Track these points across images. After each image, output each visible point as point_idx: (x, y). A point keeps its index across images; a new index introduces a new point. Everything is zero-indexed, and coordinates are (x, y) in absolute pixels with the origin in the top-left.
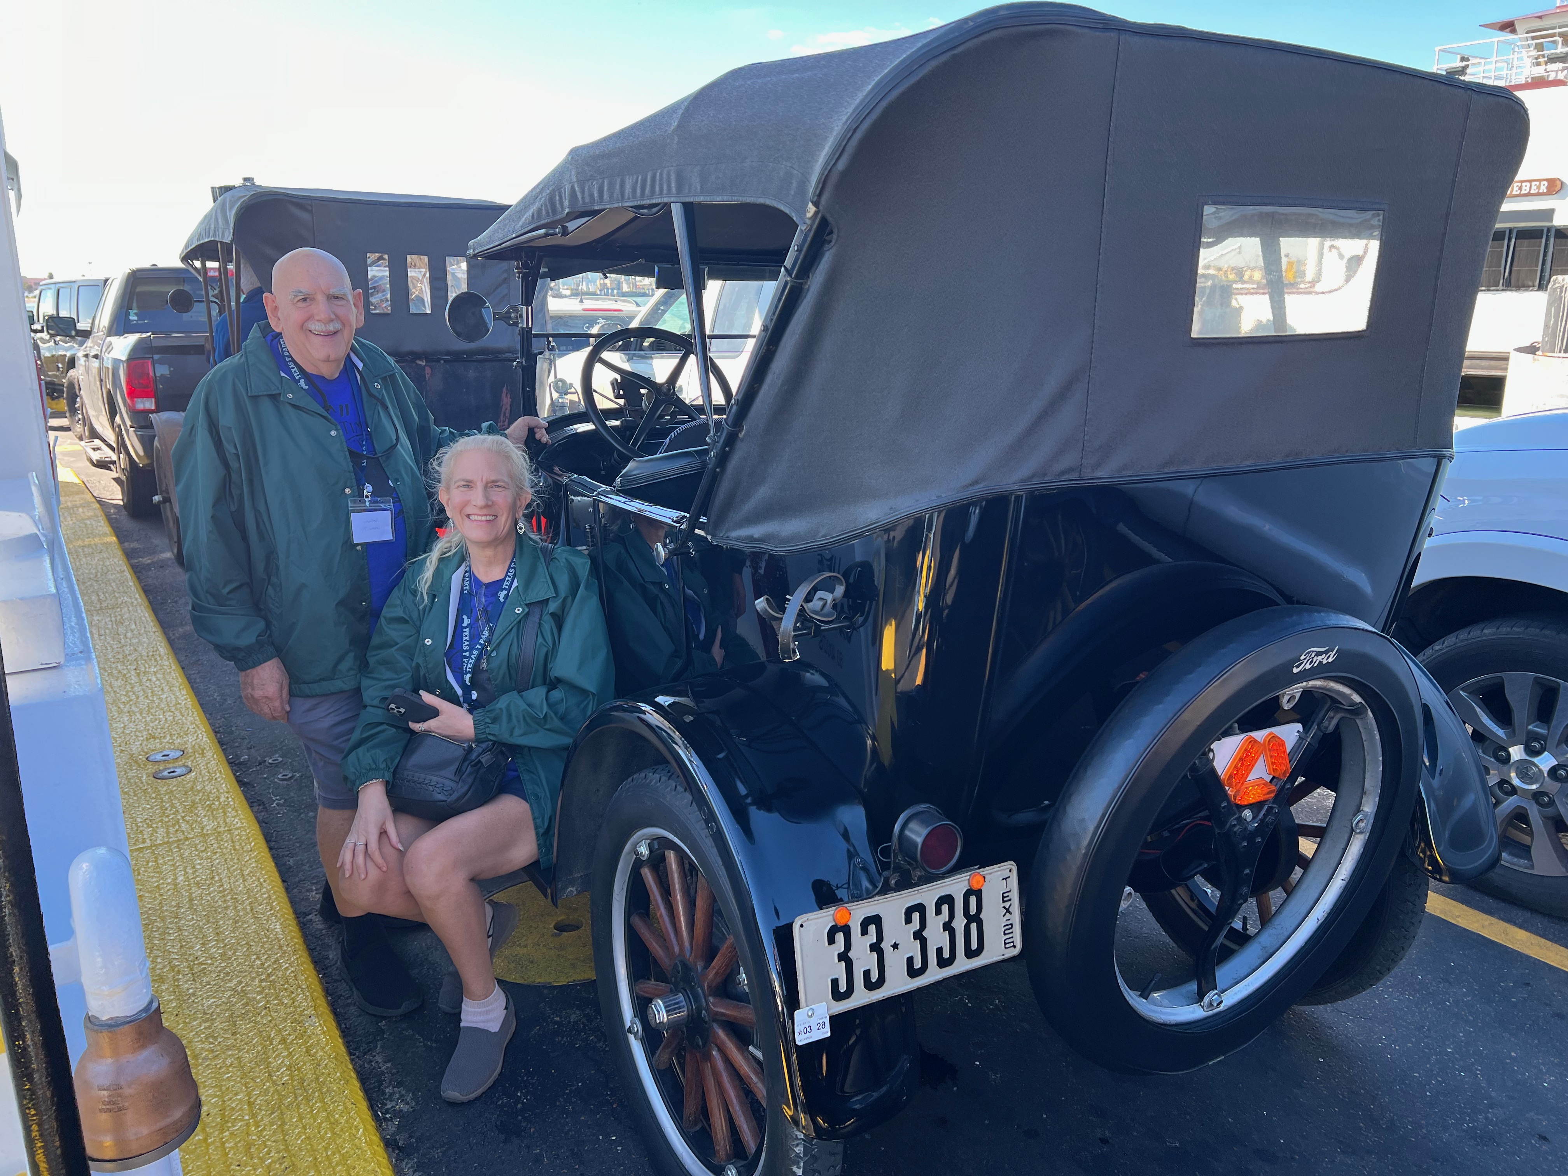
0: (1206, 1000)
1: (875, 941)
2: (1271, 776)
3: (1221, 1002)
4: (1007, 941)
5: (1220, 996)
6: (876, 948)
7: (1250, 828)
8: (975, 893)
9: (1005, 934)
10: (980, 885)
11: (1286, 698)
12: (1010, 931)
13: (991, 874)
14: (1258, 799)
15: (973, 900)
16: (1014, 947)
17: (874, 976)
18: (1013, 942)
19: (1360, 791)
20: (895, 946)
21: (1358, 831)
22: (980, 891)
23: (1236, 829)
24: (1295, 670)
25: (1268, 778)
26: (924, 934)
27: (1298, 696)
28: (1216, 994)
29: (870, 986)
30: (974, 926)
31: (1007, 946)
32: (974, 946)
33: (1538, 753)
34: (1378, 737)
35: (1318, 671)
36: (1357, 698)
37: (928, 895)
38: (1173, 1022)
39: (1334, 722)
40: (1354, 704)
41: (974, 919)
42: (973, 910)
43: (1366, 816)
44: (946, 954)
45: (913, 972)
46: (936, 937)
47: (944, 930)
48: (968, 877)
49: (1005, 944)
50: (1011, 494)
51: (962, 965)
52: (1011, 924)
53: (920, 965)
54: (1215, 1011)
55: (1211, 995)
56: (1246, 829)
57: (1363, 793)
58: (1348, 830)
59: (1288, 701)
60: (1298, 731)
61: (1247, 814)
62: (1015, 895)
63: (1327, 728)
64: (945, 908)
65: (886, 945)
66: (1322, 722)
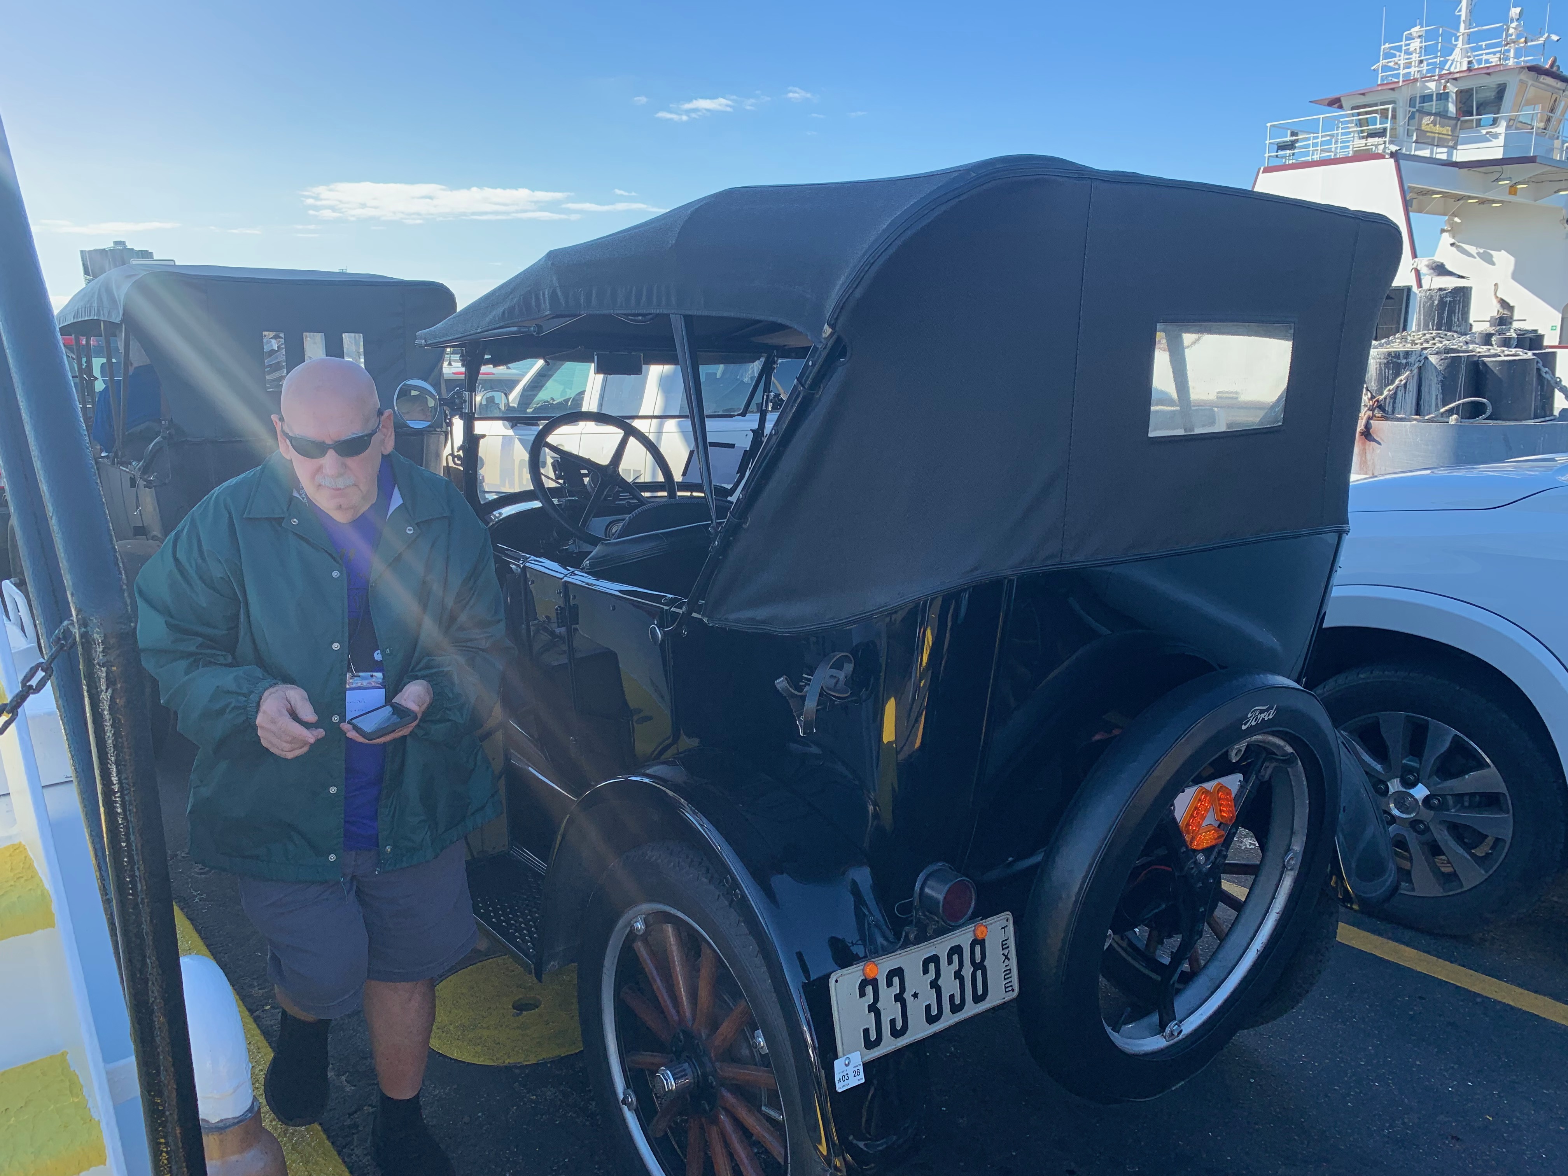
0: (1168, 1030)
1: (898, 992)
2: (1218, 823)
3: (1181, 1031)
4: (1007, 986)
5: (1179, 1026)
6: (900, 998)
7: (1204, 870)
8: (978, 942)
9: (1005, 979)
10: (984, 934)
11: (1234, 752)
12: (1009, 976)
13: (991, 924)
14: (1210, 844)
15: (978, 948)
16: (1013, 990)
17: (899, 1025)
18: (1011, 986)
19: (1289, 832)
20: (915, 995)
21: (1289, 868)
22: (984, 940)
23: (1193, 871)
24: (1244, 727)
25: (1216, 824)
26: (939, 983)
27: (1243, 749)
28: (1176, 1024)
29: (896, 1033)
30: (979, 973)
31: (1007, 990)
32: (980, 992)
33: (1413, 785)
34: (1305, 783)
35: (1262, 727)
36: (1289, 749)
37: (941, 947)
38: (1142, 1053)
39: (1269, 771)
40: (1286, 754)
41: (979, 966)
42: (978, 958)
43: (1296, 853)
44: (957, 1001)
45: (931, 1019)
46: (950, 985)
47: (955, 979)
48: (973, 928)
49: (1006, 988)
50: (1005, 578)
51: (971, 1009)
52: (1010, 970)
53: (936, 1012)
54: (1175, 1040)
55: (1172, 1026)
56: (1200, 872)
57: (1292, 833)
58: (1280, 867)
59: (1236, 754)
60: (1240, 781)
61: (1201, 857)
62: (1012, 943)
63: (1263, 776)
64: (955, 958)
65: (907, 995)
66: (1260, 771)
